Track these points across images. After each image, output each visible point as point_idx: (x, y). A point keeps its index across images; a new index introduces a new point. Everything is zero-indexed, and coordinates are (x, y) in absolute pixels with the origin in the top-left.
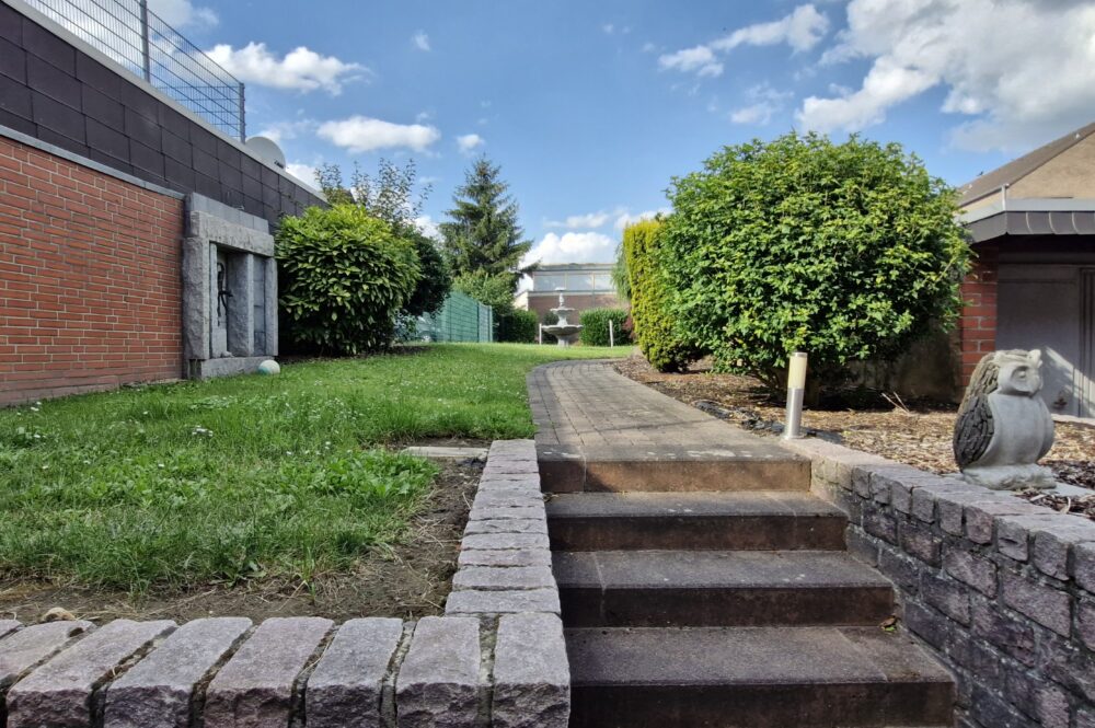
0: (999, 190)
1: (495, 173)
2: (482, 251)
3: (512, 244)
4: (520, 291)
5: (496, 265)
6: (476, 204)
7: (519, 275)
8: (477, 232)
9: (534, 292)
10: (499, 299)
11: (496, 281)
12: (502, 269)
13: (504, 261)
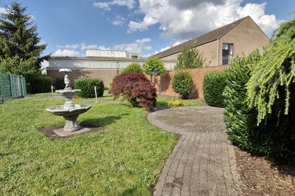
0: (217, 39)
1: (24, 10)
2: (19, 47)
3: (35, 45)
4: (42, 68)
5: (27, 54)
6: (13, 23)
7: (41, 60)
8: (15, 37)
9: (50, 68)
10: (29, 72)
11: (28, 63)
12: (30, 56)
13: (31, 53)
